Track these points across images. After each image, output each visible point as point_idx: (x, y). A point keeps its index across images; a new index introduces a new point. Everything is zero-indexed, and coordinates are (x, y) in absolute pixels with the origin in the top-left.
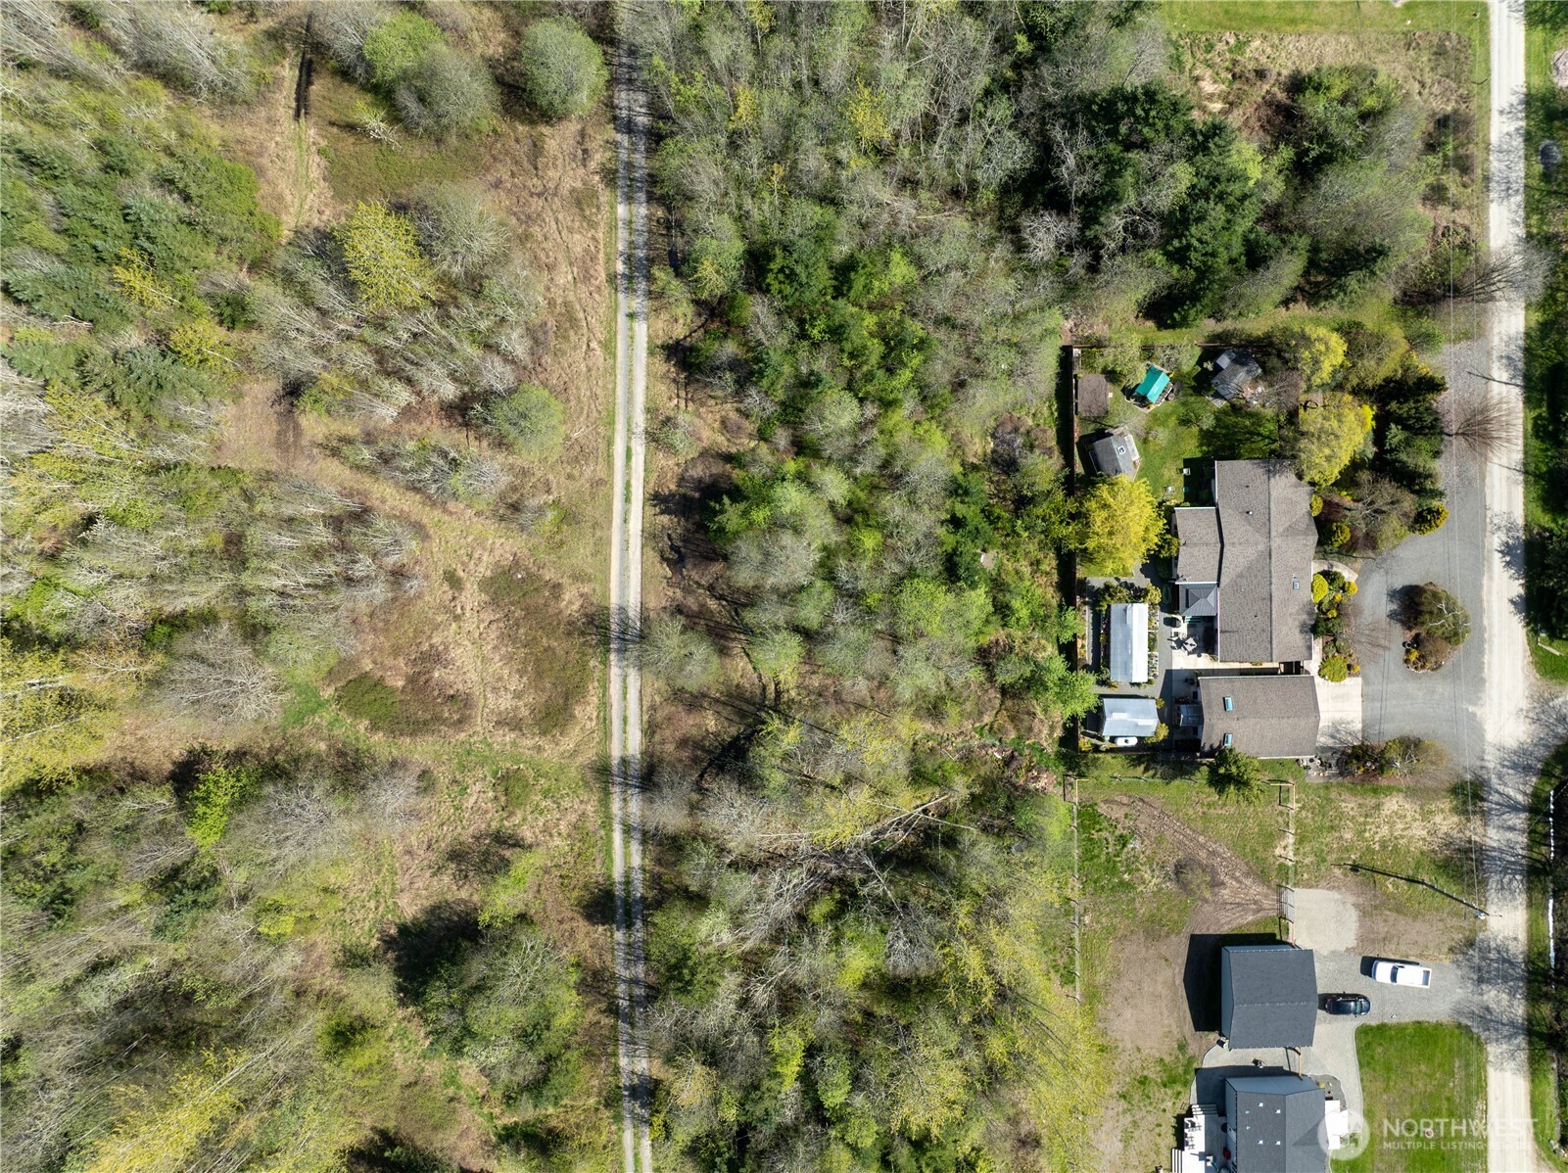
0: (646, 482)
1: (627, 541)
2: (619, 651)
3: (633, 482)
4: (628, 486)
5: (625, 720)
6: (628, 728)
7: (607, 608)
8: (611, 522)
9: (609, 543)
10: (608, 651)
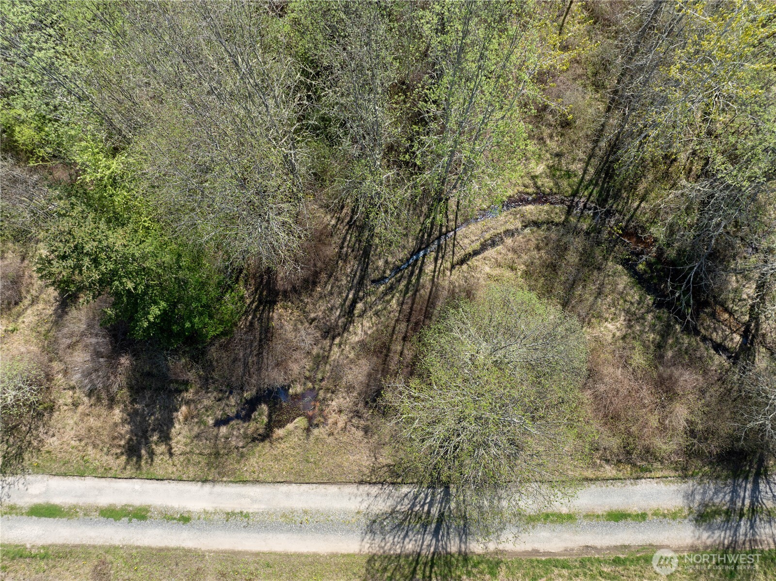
0: (105, 473)
1: (229, 515)
2: (464, 532)
3: (104, 501)
4: (111, 514)
5: (618, 517)
6: (635, 509)
7: (371, 559)
8: (187, 553)
9: (232, 557)
10: (465, 557)
